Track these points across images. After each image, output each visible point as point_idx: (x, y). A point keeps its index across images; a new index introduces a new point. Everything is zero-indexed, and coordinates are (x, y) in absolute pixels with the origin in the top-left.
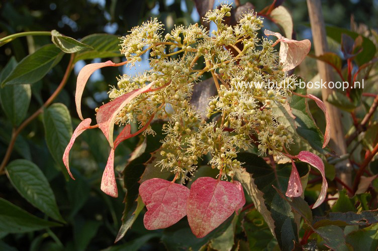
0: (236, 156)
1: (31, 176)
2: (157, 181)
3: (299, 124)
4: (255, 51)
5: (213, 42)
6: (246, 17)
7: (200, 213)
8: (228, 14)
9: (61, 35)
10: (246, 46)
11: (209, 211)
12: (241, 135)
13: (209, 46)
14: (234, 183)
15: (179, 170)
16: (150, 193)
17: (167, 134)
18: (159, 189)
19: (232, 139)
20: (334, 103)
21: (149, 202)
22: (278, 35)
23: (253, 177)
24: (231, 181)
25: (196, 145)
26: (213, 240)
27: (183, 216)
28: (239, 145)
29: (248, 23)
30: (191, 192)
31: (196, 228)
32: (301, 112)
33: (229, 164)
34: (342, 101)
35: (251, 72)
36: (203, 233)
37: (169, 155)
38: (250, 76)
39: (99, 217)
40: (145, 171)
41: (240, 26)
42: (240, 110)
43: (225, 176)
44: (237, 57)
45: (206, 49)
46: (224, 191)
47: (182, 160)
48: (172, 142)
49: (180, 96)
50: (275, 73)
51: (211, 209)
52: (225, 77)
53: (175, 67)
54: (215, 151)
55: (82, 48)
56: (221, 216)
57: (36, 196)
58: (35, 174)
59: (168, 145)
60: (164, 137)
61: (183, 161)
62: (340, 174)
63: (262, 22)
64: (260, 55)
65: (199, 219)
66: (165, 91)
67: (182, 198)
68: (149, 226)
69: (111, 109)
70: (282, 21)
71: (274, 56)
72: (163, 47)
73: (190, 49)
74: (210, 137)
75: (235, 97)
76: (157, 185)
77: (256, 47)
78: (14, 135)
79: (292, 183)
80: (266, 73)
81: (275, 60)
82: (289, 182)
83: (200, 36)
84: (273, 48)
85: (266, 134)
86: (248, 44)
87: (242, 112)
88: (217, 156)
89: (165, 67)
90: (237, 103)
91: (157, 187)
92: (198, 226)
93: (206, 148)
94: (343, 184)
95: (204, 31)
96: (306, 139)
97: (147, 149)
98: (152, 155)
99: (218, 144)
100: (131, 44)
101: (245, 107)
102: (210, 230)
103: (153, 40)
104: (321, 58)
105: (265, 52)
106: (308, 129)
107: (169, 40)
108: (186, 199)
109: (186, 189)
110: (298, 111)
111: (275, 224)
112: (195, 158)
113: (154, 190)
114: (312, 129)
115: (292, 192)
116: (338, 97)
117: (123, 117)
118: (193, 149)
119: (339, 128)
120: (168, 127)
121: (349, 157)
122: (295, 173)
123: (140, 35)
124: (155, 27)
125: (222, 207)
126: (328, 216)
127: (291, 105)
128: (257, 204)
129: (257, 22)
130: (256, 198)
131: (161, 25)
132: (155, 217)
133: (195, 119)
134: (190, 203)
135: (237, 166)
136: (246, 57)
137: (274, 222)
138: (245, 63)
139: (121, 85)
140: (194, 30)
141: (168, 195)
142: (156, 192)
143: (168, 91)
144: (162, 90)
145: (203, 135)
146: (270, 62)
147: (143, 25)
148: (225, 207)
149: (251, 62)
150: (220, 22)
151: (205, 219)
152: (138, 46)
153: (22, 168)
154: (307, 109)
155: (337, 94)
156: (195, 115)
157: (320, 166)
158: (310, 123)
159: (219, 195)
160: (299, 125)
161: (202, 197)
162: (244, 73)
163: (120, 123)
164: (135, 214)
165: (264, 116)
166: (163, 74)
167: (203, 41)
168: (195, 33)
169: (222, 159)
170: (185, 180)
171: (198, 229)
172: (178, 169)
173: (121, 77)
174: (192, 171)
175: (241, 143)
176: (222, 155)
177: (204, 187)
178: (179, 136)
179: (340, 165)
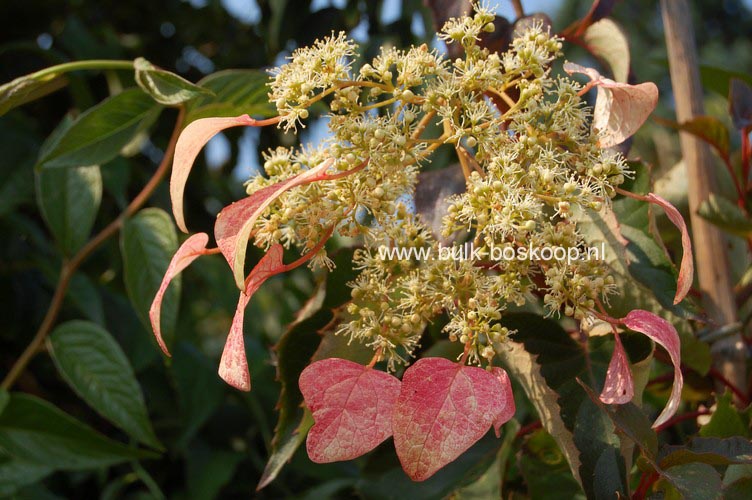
0: (499, 317)
1: (99, 356)
2: (336, 365)
3: (637, 257)
4: (542, 104)
5: (456, 83)
6: (527, 35)
7: (420, 430)
8: (489, 29)
9: (153, 68)
10: (524, 92)
11: (438, 427)
12: (512, 274)
13: (448, 90)
14: (493, 371)
15: (383, 344)
16: (322, 389)
17: (361, 271)
18: (341, 380)
19: (494, 283)
20: (712, 219)
21: (319, 407)
22: (592, 73)
23: (538, 361)
24: (488, 367)
25: (419, 293)
26: (460, 492)
27: (387, 436)
28: (506, 293)
29: (530, 46)
30: (404, 387)
31: (411, 460)
32: (640, 232)
33: (484, 334)
34: (729, 214)
35: (532, 145)
36: (425, 471)
37: (365, 312)
38: (530, 152)
39: (239, 445)
40: (320, 346)
41: (515, 53)
42: (504, 221)
43: (476, 356)
44: (506, 116)
45: (443, 96)
46: (471, 387)
47: (390, 322)
48: (371, 286)
49: (386, 191)
50: (582, 150)
51: (443, 423)
52: (480, 156)
53: (377, 132)
54: (457, 305)
55: (193, 94)
56: (462, 437)
57: (107, 397)
58: (105, 351)
59: (363, 293)
60: (355, 275)
61: (393, 326)
62: (722, 363)
63: (560, 45)
64: (552, 112)
65: (416, 443)
66: (357, 181)
67: (385, 400)
68: (317, 456)
69: (244, 213)
70: (609, 49)
71: (582, 115)
72: (356, 91)
73: (408, 95)
74: (447, 276)
75: (496, 196)
76: (336, 371)
77: (545, 94)
78: (66, 272)
79: (615, 377)
80: (565, 148)
81: (585, 124)
82: (609, 372)
83: (431, 70)
84: (579, 99)
85: (561, 273)
86: (528, 88)
87: (508, 225)
88: (461, 315)
89: (356, 130)
90: (500, 208)
91: (335, 377)
92: (414, 457)
93: (439, 298)
94: (727, 383)
95: (439, 61)
96: (648, 287)
97: (326, 302)
98: (336, 313)
99: (464, 292)
100: (289, 83)
101: (515, 215)
102: (439, 465)
103: (333, 75)
104: (689, 127)
105: (563, 106)
106: (652, 266)
107: (370, 77)
108: (393, 402)
109: (396, 382)
110: (635, 230)
111: (581, 458)
112: (415, 319)
113: (329, 383)
114: (661, 267)
115: (614, 393)
116: (720, 206)
117: (272, 232)
118: (412, 300)
119: (722, 271)
120: (364, 256)
121: (742, 330)
122: (620, 355)
123: (310, 66)
124: (339, 50)
125: (465, 420)
126: (690, 445)
127: (620, 217)
128: (545, 417)
129: (550, 45)
130: (543, 405)
131: (352, 47)
132: (329, 437)
133: (420, 240)
134: (401, 410)
135: (500, 337)
136: (525, 115)
137: (578, 453)
138: (520, 127)
139: (272, 169)
140: (419, 58)
141: (358, 393)
142: (334, 387)
143: (363, 180)
144: (350, 177)
145: (435, 272)
146: (572, 125)
147: (316, 46)
148: (471, 419)
149: (534, 126)
150: (473, 43)
151: (429, 442)
152: (303, 87)
153: (81, 337)
154: (652, 227)
155: (717, 201)
156: (420, 232)
157: (670, 340)
158: (658, 255)
159: (460, 396)
160: (635, 260)
161: (425, 398)
162: (518, 147)
163: (266, 244)
164: (298, 433)
165: (558, 236)
166: (353, 146)
167: (437, 80)
168: (422, 64)
169: (470, 322)
170: (395, 362)
171: (415, 464)
172: (381, 341)
173: (273, 153)
174: (409, 344)
175: (511, 291)
176: (471, 314)
177: (429, 378)
178: (386, 274)
179: (722, 345)
